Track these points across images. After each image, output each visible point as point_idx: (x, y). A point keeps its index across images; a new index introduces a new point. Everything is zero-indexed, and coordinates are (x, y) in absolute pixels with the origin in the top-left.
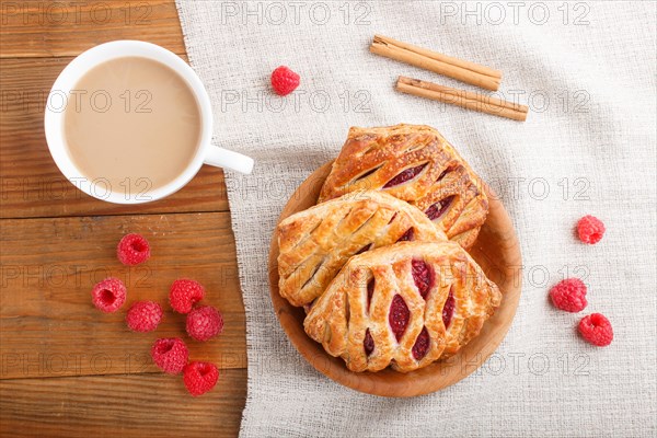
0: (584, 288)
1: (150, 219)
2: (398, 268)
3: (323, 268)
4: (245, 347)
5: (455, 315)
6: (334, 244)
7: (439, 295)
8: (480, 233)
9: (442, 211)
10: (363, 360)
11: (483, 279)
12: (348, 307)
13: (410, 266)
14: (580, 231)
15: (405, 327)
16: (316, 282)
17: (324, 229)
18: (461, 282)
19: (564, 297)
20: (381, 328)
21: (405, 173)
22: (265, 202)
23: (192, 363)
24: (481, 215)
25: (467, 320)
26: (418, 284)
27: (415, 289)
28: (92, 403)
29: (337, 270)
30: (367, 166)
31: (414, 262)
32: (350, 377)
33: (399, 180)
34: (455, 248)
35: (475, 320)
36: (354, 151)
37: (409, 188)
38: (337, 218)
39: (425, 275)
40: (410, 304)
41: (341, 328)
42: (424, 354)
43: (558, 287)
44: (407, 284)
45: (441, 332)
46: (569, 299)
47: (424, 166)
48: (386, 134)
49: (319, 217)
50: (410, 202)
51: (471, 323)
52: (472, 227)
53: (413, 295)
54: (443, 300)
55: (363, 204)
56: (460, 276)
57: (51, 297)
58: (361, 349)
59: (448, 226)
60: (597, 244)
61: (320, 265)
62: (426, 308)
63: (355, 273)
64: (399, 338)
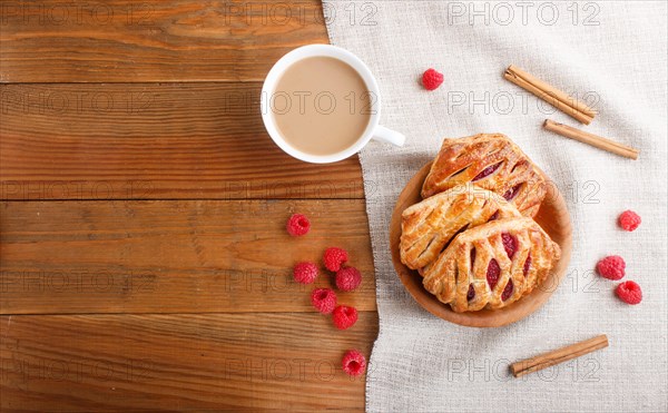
0: (623, 263)
1: (309, 202)
2: (492, 240)
3: (434, 243)
4: (375, 297)
5: (531, 268)
6: (443, 226)
7: (521, 256)
8: (541, 207)
9: (514, 194)
10: (466, 305)
11: (550, 243)
12: (457, 270)
13: (500, 238)
14: (623, 222)
15: (497, 280)
16: (429, 253)
17: (436, 216)
18: (536, 246)
19: (608, 269)
20: (481, 282)
21: (487, 170)
22: (390, 192)
23: (340, 307)
24: (542, 194)
25: (538, 272)
26: (506, 250)
27: (505, 254)
28: (266, 331)
29: (446, 245)
30: (460, 167)
31: (503, 235)
32: (454, 316)
33: (483, 175)
34: (531, 223)
35: (544, 270)
36: (449, 157)
37: (491, 180)
38: (445, 208)
39: (511, 243)
40: (502, 265)
41: (452, 284)
42: (508, 297)
43: (604, 261)
44: (499, 251)
45: (522, 281)
46: (613, 271)
47: (500, 163)
48: (470, 143)
49: (432, 207)
50: (493, 190)
51: (542, 273)
52: (535, 203)
53: (504, 258)
54: (524, 259)
55: (463, 197)
56: (536, 243)
57: (238, 256)
58: (465, 297)
59: (518, 205)
60: (634, 231)
61: (431, 241)
62: (511, 267)
63: (462, 246)
64: (492, 287)
